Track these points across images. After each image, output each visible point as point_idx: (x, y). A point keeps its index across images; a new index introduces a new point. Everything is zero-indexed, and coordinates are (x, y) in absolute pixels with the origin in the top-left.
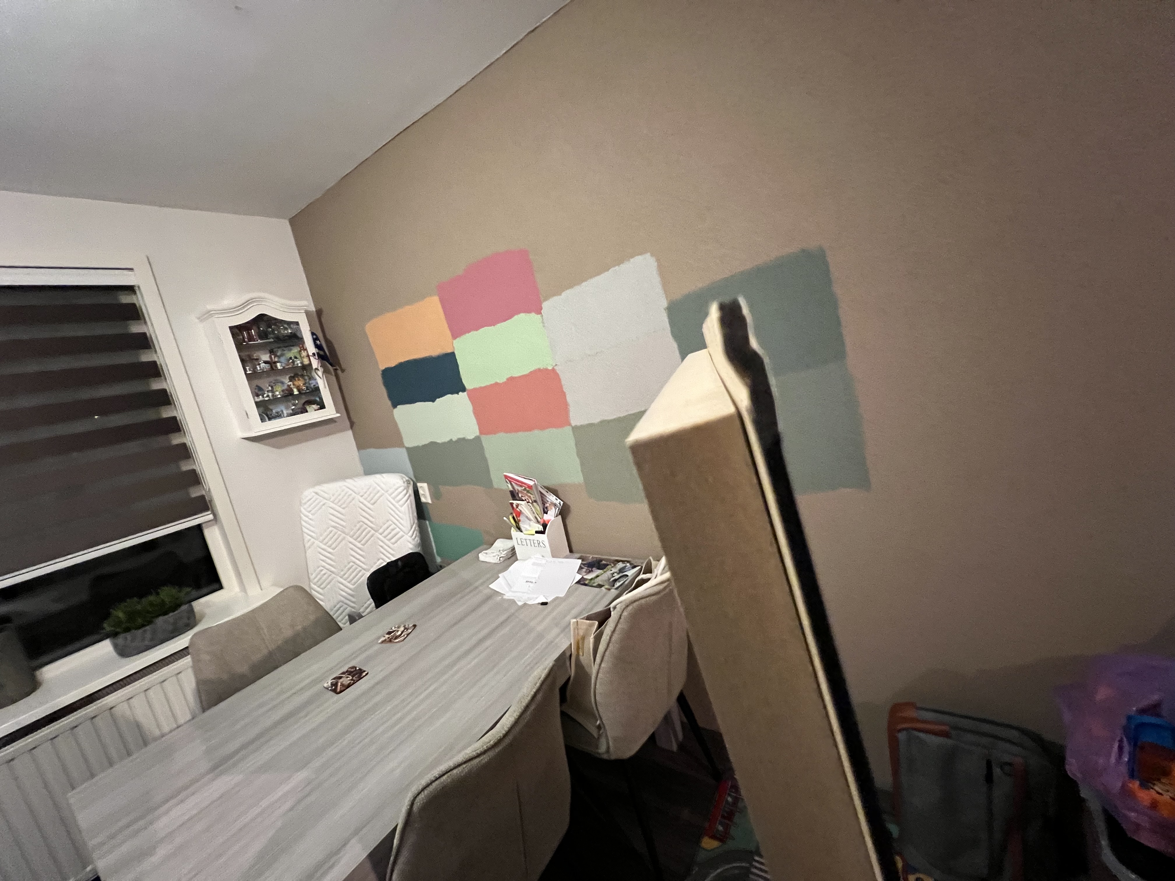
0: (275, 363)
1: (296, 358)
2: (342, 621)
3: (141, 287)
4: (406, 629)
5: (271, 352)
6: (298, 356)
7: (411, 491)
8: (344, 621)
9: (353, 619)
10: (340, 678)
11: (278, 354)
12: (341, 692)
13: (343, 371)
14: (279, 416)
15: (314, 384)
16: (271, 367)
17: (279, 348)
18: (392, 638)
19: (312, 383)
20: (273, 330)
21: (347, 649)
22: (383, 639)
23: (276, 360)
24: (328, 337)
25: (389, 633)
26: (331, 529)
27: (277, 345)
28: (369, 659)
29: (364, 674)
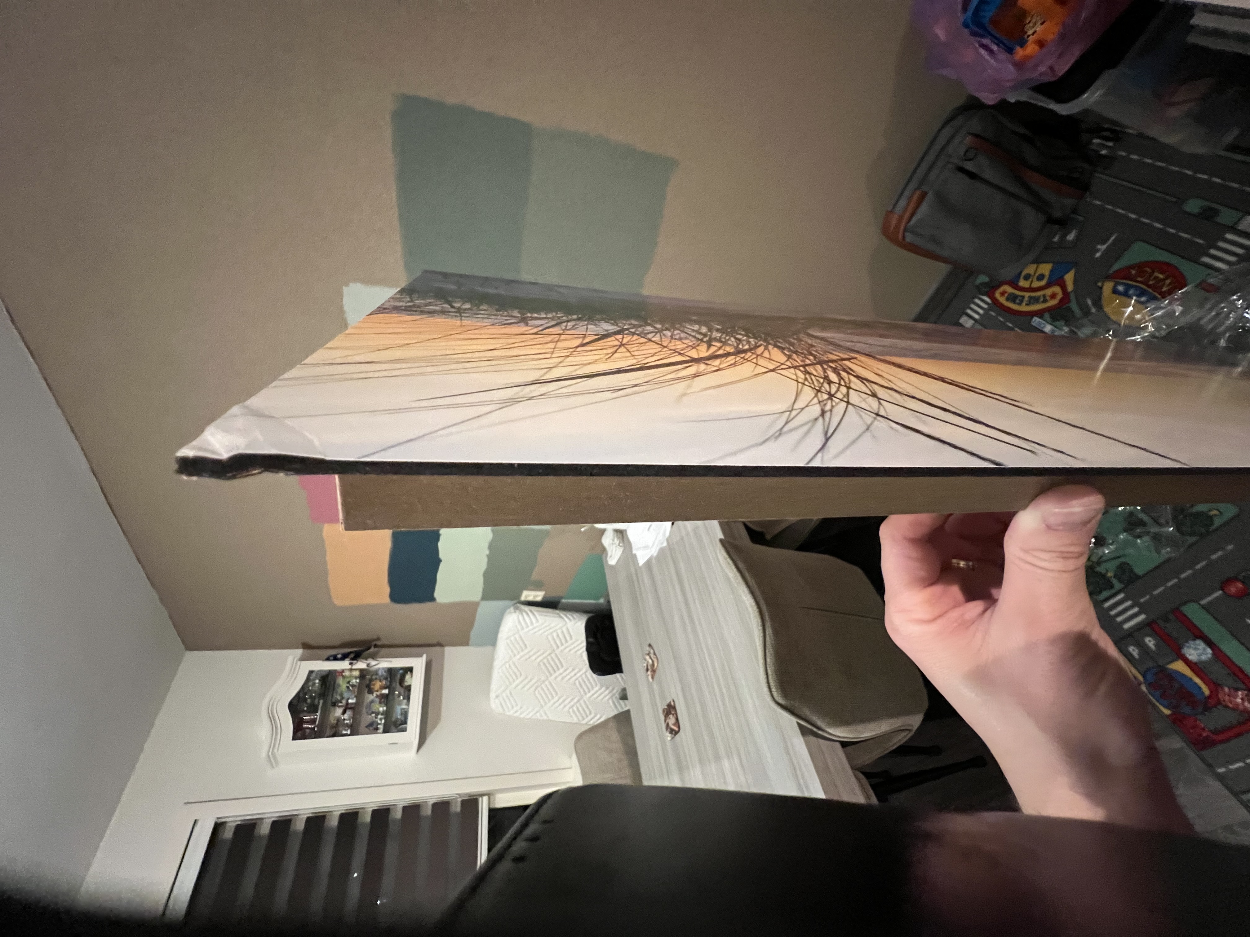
0: (347, 704)
1: (349, 682)
2: (624, 706)
3: (219, 816)
4: (649, 654)
5: (334, 704)
6: (348, 680)
7: (527, 608)
8: (623, 706)
9: (624, 697)
10: (668, 725)
11: (339, 698)
12: (679, 727)
13: (378, 639)
14: (405, 714)
15: (383, 671)
16: (350, 708)
17: (332, 696)
18: (652, 670)
19: (382, 673)
20: (311, 697)
21: (647, 709)
22: (650, 677)
23: (344, 702)
24: (338, 643)
25: (647, 670)
26: (537, 692)
27: (329, 699)
28: (663, 696)
29: (672, 703)
